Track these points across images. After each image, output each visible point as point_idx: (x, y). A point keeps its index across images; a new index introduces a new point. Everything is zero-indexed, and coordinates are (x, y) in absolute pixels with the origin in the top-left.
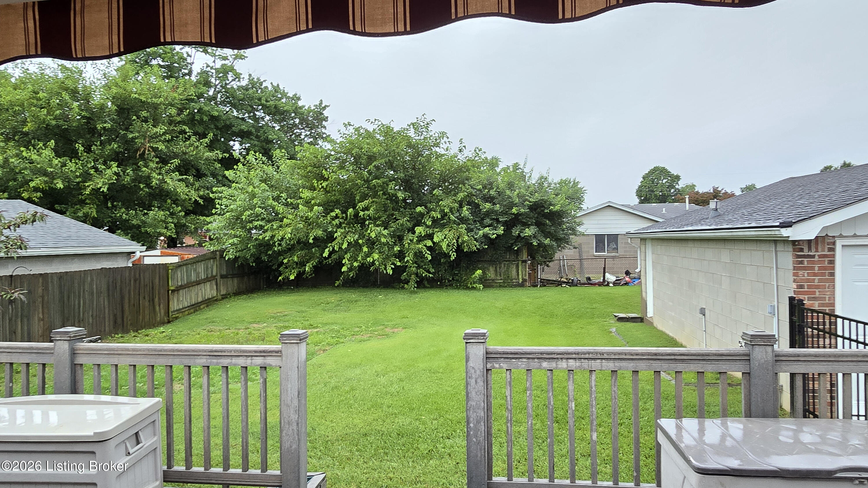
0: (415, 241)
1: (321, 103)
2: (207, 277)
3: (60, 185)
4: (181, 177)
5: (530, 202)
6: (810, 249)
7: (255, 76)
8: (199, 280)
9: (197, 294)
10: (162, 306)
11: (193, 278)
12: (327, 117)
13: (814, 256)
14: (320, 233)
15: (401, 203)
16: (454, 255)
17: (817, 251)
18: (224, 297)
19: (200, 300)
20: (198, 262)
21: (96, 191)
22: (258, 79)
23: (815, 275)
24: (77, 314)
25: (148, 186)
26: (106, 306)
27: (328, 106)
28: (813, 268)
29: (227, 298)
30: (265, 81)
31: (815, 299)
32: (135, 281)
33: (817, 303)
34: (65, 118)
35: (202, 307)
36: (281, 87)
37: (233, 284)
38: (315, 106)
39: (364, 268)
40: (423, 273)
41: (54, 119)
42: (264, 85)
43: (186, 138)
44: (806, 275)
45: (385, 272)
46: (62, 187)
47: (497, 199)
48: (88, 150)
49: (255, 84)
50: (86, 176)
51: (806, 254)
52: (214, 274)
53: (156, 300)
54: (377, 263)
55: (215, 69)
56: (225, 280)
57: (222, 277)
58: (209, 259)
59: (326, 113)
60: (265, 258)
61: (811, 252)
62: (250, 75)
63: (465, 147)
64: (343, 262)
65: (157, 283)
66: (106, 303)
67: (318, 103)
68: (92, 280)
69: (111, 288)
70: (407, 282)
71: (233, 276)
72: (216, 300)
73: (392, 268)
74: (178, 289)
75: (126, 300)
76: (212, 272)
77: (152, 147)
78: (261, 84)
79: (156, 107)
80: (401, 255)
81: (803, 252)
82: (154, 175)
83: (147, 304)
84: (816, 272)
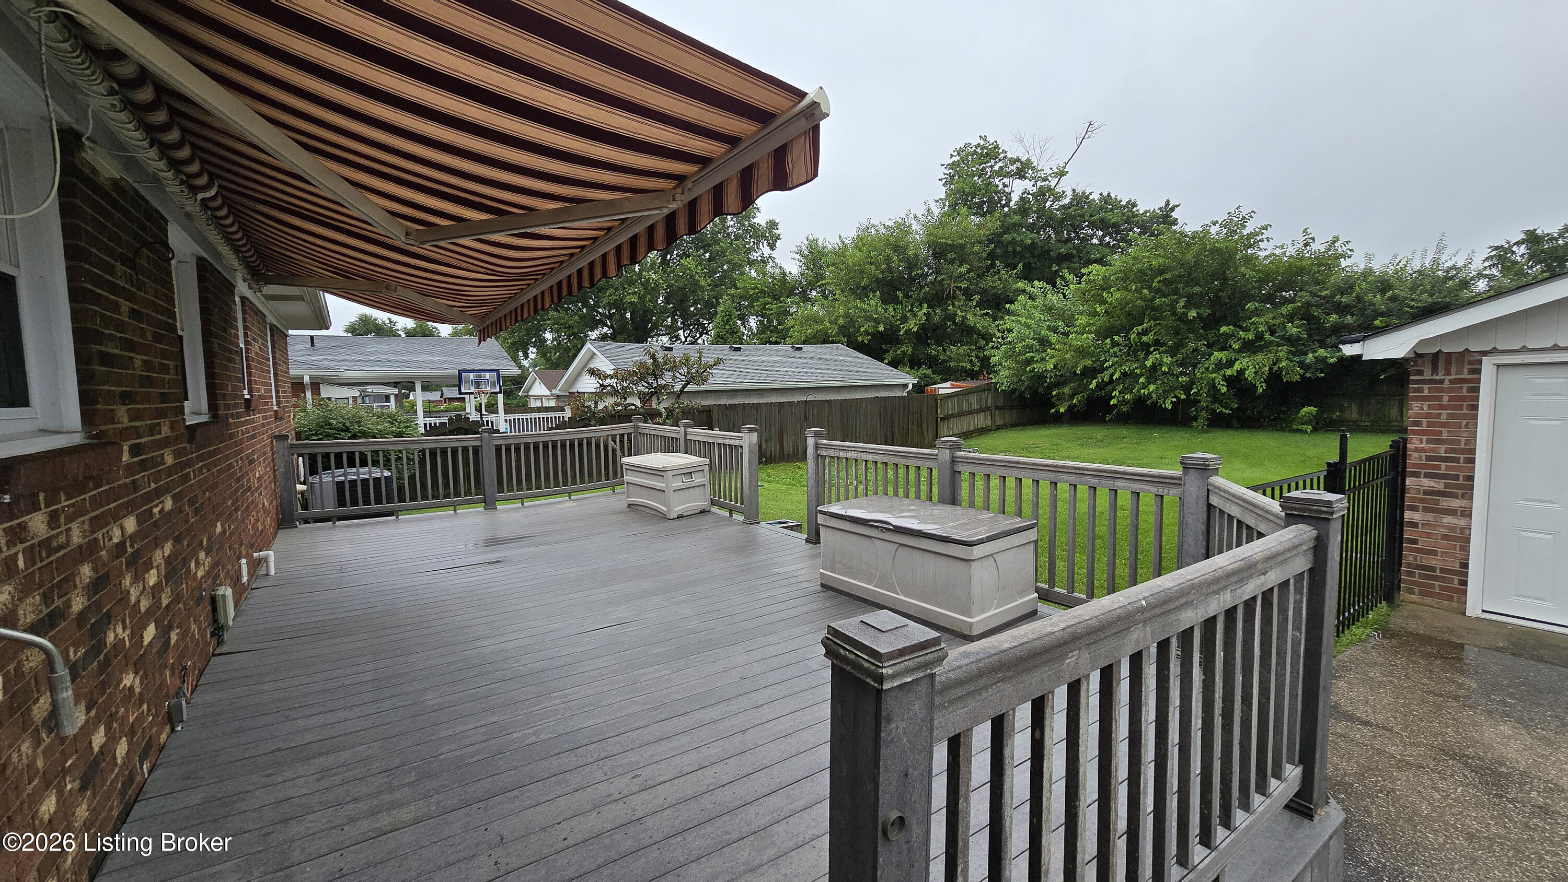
0: (1211, 369)
1: (1168, 203)
2: (981, 407)
3: (881, 329)
4: (982, 312)
5: (1412, 307)
6: (1435, 370)
7: (1079, 190)
8: (972, 411)
9: (969, 423)
10: (930, 431)
11: (965, 407)
12: (1177, 220)
13: (1442, 382)
14: (1088, 362)
15: (1199, 324)
16: (1262, 386)
17: (1448, 373)
18: (999, 428)
19: (972, 428)
20: (971, 393)
21: (908, 332)
22: (1084, 193)
23: (1442, 407)
24: (854, 432)
25: (955, 323)
26: (878, 428)
27: (1177, 206)
28: (1440, 398)
29: (1003, 428)
30: (1091, 193)
31: (1439, 442)
32: (904, 409)
33: (1443, 448)
34: (890, 269)
35: (974, 435)
36: (1113, 196)
37: (1012, 416)
38: (1160, 209)
39: (1140, 402)
40: (1218, 408)
41: (881, 272)
42: (1091, 197)
43: (995, 272)
44: (1425, 408)
45: (1163, 406)
46: (883, 329)
47: (1355, 307)
48: (907, 296)
49: (1080, 200)
50: (904, 319)
51: (1427, 378)
52: (989, 405)
53: (924, 425)
54: (1154, 396)
55: (1032, 194)
56: (1002, 411)
57: (997, 408)
58: (984, 391)
59: (1174, 215)
60: (1041, 390)
61: (1437, 375)
62: (1074, 190)
63: (1313, 239)
64: (1113, 394)
65: (926, 411)
66: (878, 424)
67: (1163, 205)
68: (866, 406)
69: (882, 414)
70: (1195, 419)
71: (1011, 408)
72: (990, 430)
73: (1172, 402)
74: (946, 418)
75: (896, 424)
76: (986, 403)
77: (956, 287)
78: (1087, 197)
79: (962, 247)
80: (1187, 388)
81: (1423, 375)
82: (959, 312)
83: (915, 428)
84: (1445, 403)
